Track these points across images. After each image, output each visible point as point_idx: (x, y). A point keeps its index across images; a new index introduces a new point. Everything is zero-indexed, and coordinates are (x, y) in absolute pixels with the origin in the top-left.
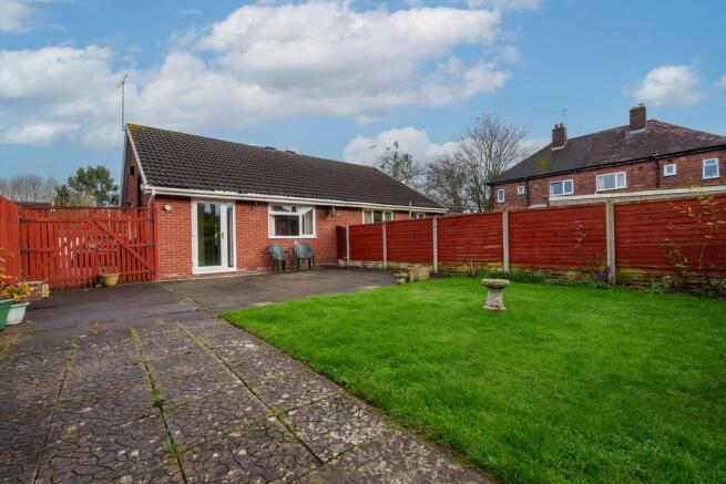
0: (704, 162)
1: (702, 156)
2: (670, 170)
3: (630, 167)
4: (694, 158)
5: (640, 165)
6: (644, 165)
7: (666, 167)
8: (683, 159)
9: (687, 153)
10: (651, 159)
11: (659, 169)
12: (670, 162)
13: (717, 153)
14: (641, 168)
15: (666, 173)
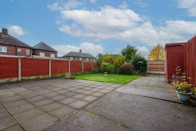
0: (27, 50)
1: (26, 49)
2: (19, 50)
3: (8, 47)
4: (25, 49)
5: (11, 47)
6: (13, 47)
7: (18, 49)
8: (22, 48)
9: (24, 47)
10: (15, 46)
11: (16, 49)
12: (19, 48)
13: (29, 49)
14: (11, 48)
15: (18, 51)
